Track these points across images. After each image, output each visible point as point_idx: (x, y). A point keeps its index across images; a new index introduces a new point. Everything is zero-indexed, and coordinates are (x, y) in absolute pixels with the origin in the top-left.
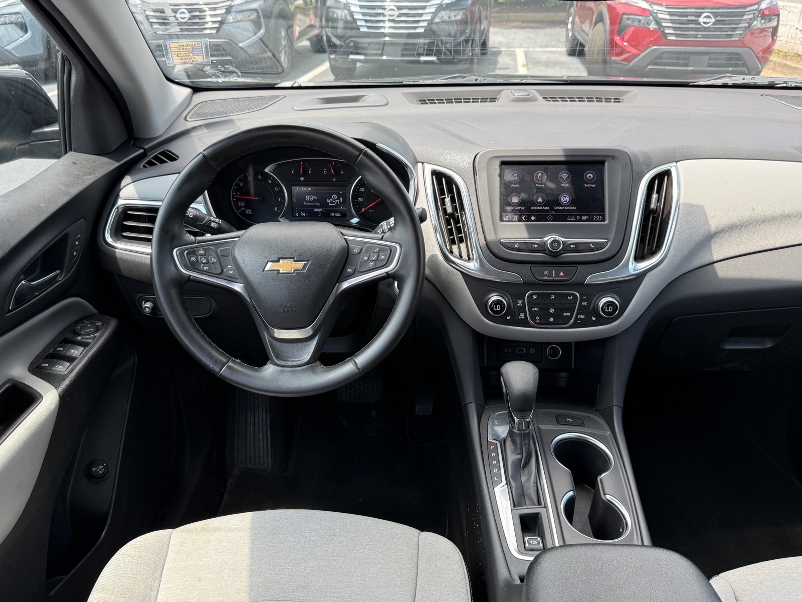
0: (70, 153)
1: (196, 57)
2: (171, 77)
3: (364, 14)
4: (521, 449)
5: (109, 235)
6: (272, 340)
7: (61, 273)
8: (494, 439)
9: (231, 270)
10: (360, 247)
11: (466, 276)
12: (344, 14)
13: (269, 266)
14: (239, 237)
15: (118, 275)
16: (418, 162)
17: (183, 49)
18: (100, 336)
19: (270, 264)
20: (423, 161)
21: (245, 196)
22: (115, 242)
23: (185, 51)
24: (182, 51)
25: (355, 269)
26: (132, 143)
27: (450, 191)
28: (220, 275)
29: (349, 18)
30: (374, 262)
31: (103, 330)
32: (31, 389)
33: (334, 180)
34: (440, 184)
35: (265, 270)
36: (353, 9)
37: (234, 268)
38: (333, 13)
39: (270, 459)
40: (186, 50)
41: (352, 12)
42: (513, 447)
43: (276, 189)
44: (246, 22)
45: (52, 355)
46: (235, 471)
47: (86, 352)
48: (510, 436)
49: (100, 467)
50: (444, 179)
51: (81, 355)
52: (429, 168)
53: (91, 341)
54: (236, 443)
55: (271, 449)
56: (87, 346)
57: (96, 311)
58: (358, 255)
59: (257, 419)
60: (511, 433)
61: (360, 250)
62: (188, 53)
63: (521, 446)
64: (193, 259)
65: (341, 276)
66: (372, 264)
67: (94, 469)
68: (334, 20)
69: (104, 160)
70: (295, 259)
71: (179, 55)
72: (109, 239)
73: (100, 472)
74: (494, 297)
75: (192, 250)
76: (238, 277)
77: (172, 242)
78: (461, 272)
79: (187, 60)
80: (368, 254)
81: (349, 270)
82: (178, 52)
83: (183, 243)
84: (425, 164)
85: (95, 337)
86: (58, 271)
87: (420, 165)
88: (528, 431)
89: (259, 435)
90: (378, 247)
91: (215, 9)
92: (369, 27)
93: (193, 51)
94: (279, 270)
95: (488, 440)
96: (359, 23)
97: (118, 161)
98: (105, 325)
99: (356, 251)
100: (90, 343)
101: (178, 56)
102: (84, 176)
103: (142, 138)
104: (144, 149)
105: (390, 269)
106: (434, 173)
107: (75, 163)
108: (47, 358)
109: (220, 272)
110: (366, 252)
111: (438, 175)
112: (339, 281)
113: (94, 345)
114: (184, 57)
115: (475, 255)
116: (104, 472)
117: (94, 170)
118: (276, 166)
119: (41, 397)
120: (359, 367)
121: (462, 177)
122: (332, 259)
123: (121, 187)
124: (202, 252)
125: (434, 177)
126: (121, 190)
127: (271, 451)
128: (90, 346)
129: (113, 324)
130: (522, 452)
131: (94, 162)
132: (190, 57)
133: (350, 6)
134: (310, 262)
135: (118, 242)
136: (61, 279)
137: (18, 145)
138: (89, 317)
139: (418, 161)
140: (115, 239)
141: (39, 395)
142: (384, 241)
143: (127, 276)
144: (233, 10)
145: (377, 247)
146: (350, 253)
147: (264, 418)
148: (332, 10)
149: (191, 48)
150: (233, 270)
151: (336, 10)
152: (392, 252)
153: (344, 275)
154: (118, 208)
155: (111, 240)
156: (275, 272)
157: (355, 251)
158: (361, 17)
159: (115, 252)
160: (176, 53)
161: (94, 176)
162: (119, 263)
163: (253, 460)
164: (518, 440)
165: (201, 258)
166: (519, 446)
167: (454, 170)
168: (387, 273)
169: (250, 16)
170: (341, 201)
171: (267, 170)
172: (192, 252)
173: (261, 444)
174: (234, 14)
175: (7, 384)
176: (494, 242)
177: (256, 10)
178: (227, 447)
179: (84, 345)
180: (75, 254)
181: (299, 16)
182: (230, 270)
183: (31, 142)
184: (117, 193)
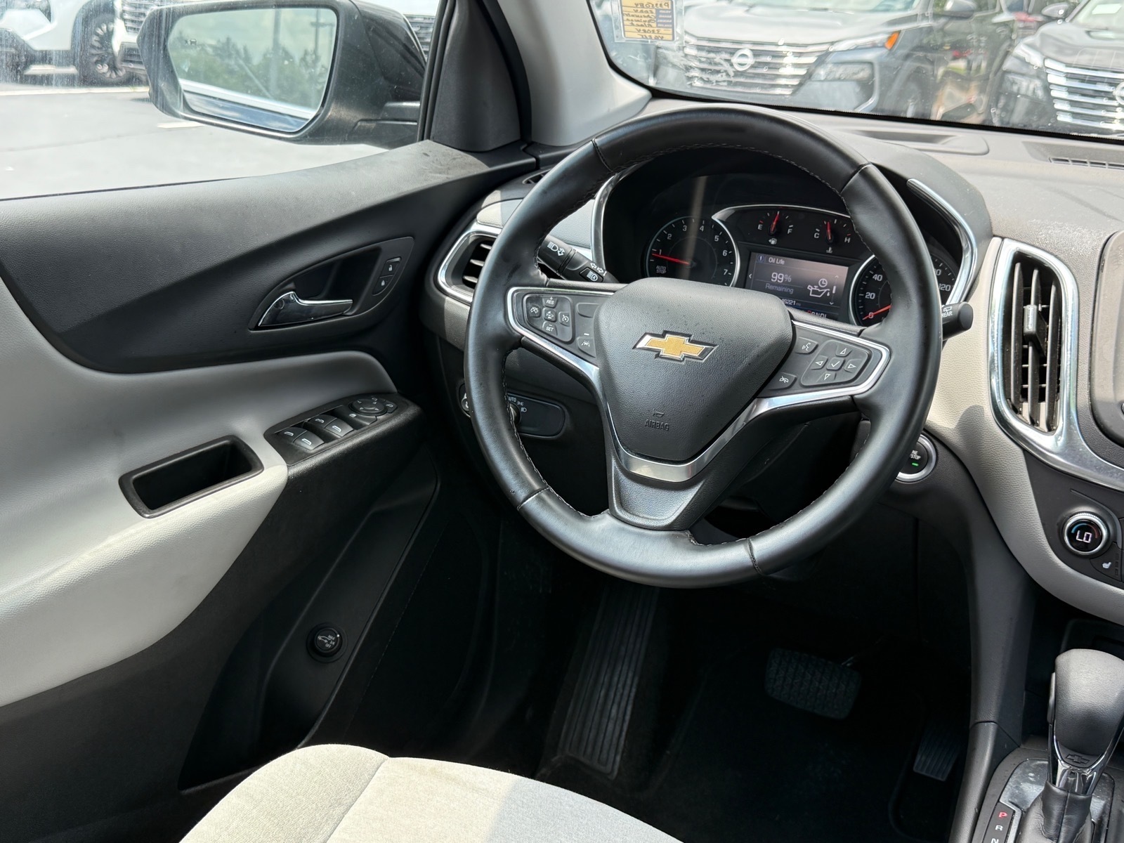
0: (427, 142)
1: (662, 30)
2: (619, 63)
3: (1071, 90)
4: (1059, 830)
5: (444, 272)
6: (620, 473)
7: (353, 306)
8: (1013, 803)
9: (587, 341)
10: (816, 343)
11: (1035, 461)
12: (1032, 86)
13: (646, 342)
14: (614, 292)
15: (440, 338)
16: (994, 236)
17: (642, 11)
18: (383, 422)
19: (648, 338)
20: (1004, 235)
21: (670, 257)
22: (449, 285)
23: (645, 17)
24: (640, 14)
25: (796, 379)
26: (522, 148)
27: (1044, 297)
28: (567, 345)
29: (1040, 93)
30: (834, 373)
31: (391, 414)
32: (252, 455)
33: (830, 250)
34: (1026, 281)
35: (638, 347)
36: (1052, 78)
37: (593, 338)
38: (1013, 83)
39: (618, 758)
40: (646, 15)
41: (1050, 84)
42: (1042, 821)
43: (725, 253)
44: (848, 83)
45: (308, 425)
46: (556, 758)
47: (353, 435)
48: (1042, 799)
49: (329, 636)
50: (1036, 273)
51: (344, 438)
52: (1010, 248)
53: (368, 424)
54: (570, 710)
55: (625, 741)
56: (357, 429)
57: (394, 389)
58: (808, 356)
59: (616, 679)
60: (1046, 797)
61: (813, 347)
62: (649, 21)
63: (1060, 822)
64: (535, 310)
65: (765, 388)
66: (828, 375)
67: (320, 638)
68: (1013, 96)
69: (470, 159)
70: (692, 338)
71: (635, 23)
72: (442, 278)
73: (328, 645)
74: (1084, 513)
75: (538, 295)
76: (594, 353)
77: (510, 276)
78: (1024, 451)
79: (647, 35)
80: (826, 357)
81: (783, 379)
82: (633, 16)
83: (526, 281)
84: (1006, 240)
85: (377, 420)
86: (350, 301)
87: (996, 241)
88: (1082, 797)
89: (611, 708)
90: (848, 347)
91: (800, 54)
92: (1075, 115)
93: (657, 17)
94: (659, 352)
95: (998, 801)
96: (1058, 106)
97: (490, 165)
98: (398, 410)
99: (806, 348)
100: (365, 426)
101: (632, 24)
102: (431, 172)
103: (540, 144)
104: (538, 159)
105: (860, 390)
106: (1020, 258)
107: (426, 154)
108: (298, 426)
109: (568, 339)
110: (823, 353)
111: (1025, 263)
112: (759, 396)
113: (370, 429)
114: (642, 28)
115: (1061, 423)
116: (333, 647)
117: (449, 169)
118: (733, 212)
119: (261, 467)
120: (756, 556)
121: (1074, 271)
122: (755, 352)
123: (483, 205)
124: (551, 302)
125: (1018, 266)
126: (481, 209)
127: (624, 745)
128: (362, 429)
129: (410, 412)
130: (1058, 837)
131: (454, 159)
132: (651, 29)
133: (1047, 74)
134: (715, 348)
135: (454, 287)
136: (350, 315)
137: (362, 120)
138: (382, 394)
139: (995, 233)
140: (450, 280)
141: (258, 464)
142: (863, 338)
143: (451, 342)
144: (830, 59)
145: (845, 347)
146: (795, 350)
147: (629, 682)
148: (1010, 77)
149: (654, 11)
150: (590, 341)
151: (1018, 78)
152: (870, 359)
153: (773, 385)
154: (468, 236)
155: (444, 281)
156: (652, 353)
157: (803, 348)
158: (1065, 95)
159: (444, 300)
160: (630, 18)
161: (447, 176)
162: (445, 320)
163: (589, 750)
164: (1056, 809)
165: (546, 311)
166: (1054, 821)
167: (1061, 256)
168: (852, 396)
169: (858, 73)
170: (834, 292)
171: (716, 217)
172: (535, 299)
173: (611, 726)
174: (830, 66)
175: (225, 440)
176: (1107, 404)
177: (871, 63)
178: (555, 712)
179: (356, 426)
180: (383, 284)
181: (949, 89)
182: (585, 342)
183: (380, 120)
184: (475, 212)
